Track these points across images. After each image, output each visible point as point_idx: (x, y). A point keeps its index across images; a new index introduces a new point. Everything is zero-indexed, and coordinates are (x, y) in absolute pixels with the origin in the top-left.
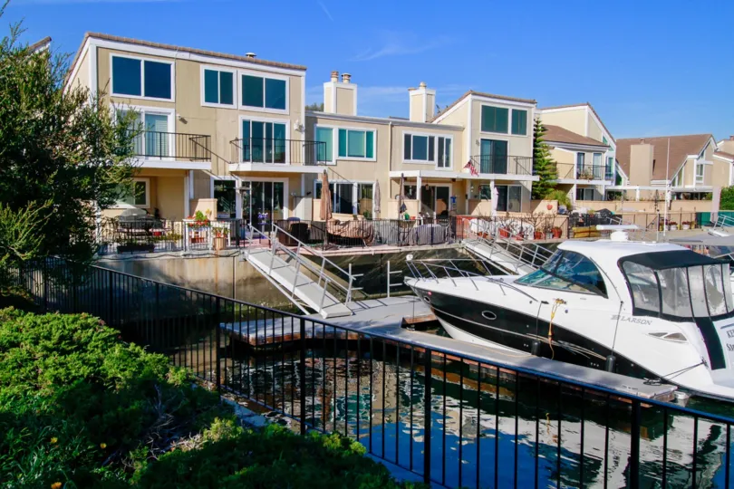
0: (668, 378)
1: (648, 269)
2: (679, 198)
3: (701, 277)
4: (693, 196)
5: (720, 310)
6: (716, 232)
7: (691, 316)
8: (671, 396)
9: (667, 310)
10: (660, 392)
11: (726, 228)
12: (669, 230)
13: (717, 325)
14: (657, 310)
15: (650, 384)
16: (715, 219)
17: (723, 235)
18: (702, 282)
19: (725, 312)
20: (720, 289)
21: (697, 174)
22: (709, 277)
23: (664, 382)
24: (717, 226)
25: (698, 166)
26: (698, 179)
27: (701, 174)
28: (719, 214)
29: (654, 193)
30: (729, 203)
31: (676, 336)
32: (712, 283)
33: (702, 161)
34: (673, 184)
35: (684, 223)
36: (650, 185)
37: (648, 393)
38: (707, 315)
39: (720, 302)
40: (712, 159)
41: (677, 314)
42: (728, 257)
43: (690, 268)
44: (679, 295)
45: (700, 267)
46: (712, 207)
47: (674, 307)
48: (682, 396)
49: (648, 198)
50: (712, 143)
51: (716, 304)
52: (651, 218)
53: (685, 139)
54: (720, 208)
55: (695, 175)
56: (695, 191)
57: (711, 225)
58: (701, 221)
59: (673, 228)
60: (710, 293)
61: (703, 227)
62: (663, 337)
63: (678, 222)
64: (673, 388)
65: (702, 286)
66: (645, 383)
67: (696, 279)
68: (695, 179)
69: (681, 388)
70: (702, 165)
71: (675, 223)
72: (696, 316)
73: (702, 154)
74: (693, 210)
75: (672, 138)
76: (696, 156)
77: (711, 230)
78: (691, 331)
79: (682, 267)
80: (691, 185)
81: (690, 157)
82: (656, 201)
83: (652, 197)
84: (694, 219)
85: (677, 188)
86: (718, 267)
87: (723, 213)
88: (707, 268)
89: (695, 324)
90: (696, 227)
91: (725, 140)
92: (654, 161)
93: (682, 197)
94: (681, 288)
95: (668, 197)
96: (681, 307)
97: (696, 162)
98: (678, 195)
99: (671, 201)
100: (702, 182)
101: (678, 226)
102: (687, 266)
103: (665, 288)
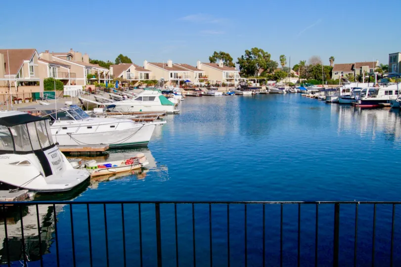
0: (22, 186)
1: (4, 126)
2: (22, 85)
3: (34, 128)
4: (30, 84)
5: (47, 144)
6: (44, 103)
7: (31, 150)
8: (25, 196)
9: (18, 149)
10: (19, 195)
11: (48, 100)
12: (18, 103)
13: (46, 153)
14: (13, 149)
15: (13, 192)
16: (42, 96)
17: (47, 104)
18: (35, 131)
19: (49, 145)
20: (45, 134)
21: (30, 71)
22: (39, 128)
23: (21, 189)
24: (44, 99)
25: (30, 67)
26: (31, 74)
27: (33, 71)
28: (44, 93)
29: (7, 82)
30: (49, 87)
31: (25, 163)
32: (41, 131)
33: (32, 64)
34: (18, 77)
35: (26, 99)
36: (4, 78)
37: (11, 197)
38: (40, 148)
39: (46, 140)
40: (37, 63)
41: (23, 150)
42: (49, 116)
43: (28, 124)
44: (24, 138)
45: (33, 123)
46: (40, 89)
47: (21, 147)
48: (31, 195)
49: (3, 85)
50: (37, 54)
51: (44, 142)
52: (7, 97)
53: (21, 51)
54: (45, 90)
55: (29, 72)
56: (30, 81)
57: (41, 99)
58: (35, 97)
59: (20, 102)
60: (40, 137)
61: (36, 100)
62: (17, 164)
63: (22, 98)
64: (26, 191)
65: (36, 133)
66: (10, 192)
67: (32, 129)
68: (29, 74)
69: (30, 190)
70: (32, 66)
71: (21, 99)
72: (34, 149)
73: (32, 60)
74: (30, 92)
75: (9, 50)
76: (29, 61)
77: (41, 102)
78: (33, 158)
79: (24, 123)
80: (28, 78)
81: (25, 62)
82: (9, 87)
83: (6, 84)
84: (31, 97)
85: (21, 79)
86: (43, 122)
87: (46, 92)
88: (37, 122)
89: (34, 154)
90: (33, 101)
91: (43, 53)
92: (5, 64)
93: (23, 84)
94: (24, 136)
95: (16, 85)
96: (25, 146)
97: (29, 65)
98: (21, 83)
99: (18, 87)
100: (34, 75)
101: (23, 100)
102: (26, 123)
103: (16, 136)
